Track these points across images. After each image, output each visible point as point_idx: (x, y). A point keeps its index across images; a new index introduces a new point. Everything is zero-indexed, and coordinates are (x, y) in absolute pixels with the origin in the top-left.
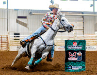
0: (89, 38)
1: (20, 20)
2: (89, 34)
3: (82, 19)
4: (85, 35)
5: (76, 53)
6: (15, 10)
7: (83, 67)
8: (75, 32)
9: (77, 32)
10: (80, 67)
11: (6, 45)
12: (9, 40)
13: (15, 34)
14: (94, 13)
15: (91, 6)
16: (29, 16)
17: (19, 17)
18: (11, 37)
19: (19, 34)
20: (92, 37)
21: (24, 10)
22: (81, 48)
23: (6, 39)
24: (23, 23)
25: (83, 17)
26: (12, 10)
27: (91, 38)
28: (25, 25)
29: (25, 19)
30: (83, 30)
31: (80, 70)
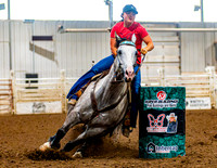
0: (192, 81)
1: (38, 44)
2: (194, 72)
3: (176, 38)
4: (183, 75)
6: (27, 21)
7: (180, 148)
8: (161, 69)
9: (167, 67)
10: (174, 148)
11: (7, 102)
12: (15, 89)
13: (28, 76)
14: (203, 25)
15: (197, 8)
16: (57, 36)
17: (35, 38)
18: (20, 82)
19: (36, 76)
20: (199, 78)
21: (47, 22)
22: (175, 105)
23: (7, 87)
24: (46, 51)
25: (178, 34)
26: (20, 22)
27: (196, 81)
28: (50, 55)
29: (49, 42)
30: (180, 62)
31: (173, 154)
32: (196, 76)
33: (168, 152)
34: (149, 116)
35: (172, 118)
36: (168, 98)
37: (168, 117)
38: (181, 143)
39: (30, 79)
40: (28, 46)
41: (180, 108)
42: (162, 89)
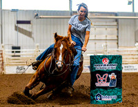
0: (126, 53)
1: (21, 26)
2: (127, 47)
3: (115, 23)
4: (119, 49)
5: (107, 75)
6: (14, 11)
7: (118, 97)
8: (105, 44)
9: (109, 43)
10: (114, 97)
12: (5, 57)
13: (14, 48)
15: (130, 3)
16: (34, 21)
17: (19, 22)
18: (7, 52)
19: (19, 48)
20: (132, 51)
21: (27, 11)
22: (115, 68)
24: (26, 31)
25: (117, 20)
26: (8, 10)
27: (129, 53)
28: (29, 34)
29: (28, 25)
30: (118, 40)
31: (114, 101)
32: (129, 49)
33: (110, 99)
34: (97, 75)
35: (113, 76)
36: (110, 62)
37: (110, 76)
38: (119, 93)
39: (15, 50)
40: (14, 28)
41: (119, 70)
42: (106, 56)
